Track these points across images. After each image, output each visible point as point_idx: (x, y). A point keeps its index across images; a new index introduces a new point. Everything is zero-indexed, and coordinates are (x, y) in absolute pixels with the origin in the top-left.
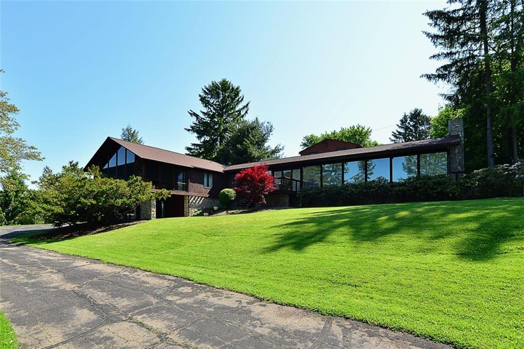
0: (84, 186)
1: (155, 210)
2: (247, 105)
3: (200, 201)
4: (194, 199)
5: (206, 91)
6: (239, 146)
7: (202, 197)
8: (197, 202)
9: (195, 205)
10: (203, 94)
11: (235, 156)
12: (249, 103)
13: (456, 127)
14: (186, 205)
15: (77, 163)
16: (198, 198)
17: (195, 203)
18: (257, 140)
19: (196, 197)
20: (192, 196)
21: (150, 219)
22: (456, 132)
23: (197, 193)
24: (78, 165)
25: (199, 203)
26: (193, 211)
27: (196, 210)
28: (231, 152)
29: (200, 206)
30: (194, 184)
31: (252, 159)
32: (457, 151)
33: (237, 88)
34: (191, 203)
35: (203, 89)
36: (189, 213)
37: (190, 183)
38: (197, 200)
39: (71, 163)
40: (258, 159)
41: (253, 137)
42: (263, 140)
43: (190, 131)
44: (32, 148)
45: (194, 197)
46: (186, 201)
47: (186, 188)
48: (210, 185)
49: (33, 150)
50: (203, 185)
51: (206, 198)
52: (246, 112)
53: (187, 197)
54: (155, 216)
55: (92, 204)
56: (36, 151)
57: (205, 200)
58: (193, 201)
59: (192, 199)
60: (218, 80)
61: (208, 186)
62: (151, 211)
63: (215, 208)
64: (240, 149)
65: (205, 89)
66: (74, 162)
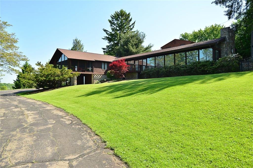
0: (42, 72)
1: (76, 81)
2: (134, 23)
3: (100, 76)
4: (97, 75)
5: (113, 17)
6: (125, 47)
7: (101, 75)
8: (98, 77)
9: (97, 79)
10: (110, 19)
11: (123, 52)
12: (135, 22)
13: (224, 32)
14: (92, 79)
15: (40, 62)
16: (99, 75)
17: (97, 77)
18: (135, 43)
19: (97, 74)
20: (96, 74)
21: (74, 85)
22: (224, 35)
23: (98, 73)
24: (41, 63)
25: (99, 77)
26: (96, 81)
27: (97, 81)
28: (121, 50)
29: (100, 79)
30: (96, 68)
31: (132, 53)
32: (224, 46)
33: (129, 14)
34: (95, 77)
35: (111, 16)
36: (94, 82)
37: (94, 68)
38: (98, 76)
39: (38, 62)
40: (136, 53)
41: (133, 41)
42: (140, 41)
43: (105, 39)
44: (24, 56)
45: (96, 75)
46: (92, 77)
47: (92, 71)
48: (105, 69)
49: (25, 57)
50: (102, 68)
51: (103, 75)
52: (133, 27)
53: (93, 75)
54: (76, 84)
55: (44, 79)
56: (26, 57)
57: (103, 76)
58: (96, 77)
59: (96, 76)
60: (119, 11)
61: (104, 69)
62: (74, 82)
63: (105, 80)
64: (126, 48)
65: (112, 16)
66: (39, 62)
